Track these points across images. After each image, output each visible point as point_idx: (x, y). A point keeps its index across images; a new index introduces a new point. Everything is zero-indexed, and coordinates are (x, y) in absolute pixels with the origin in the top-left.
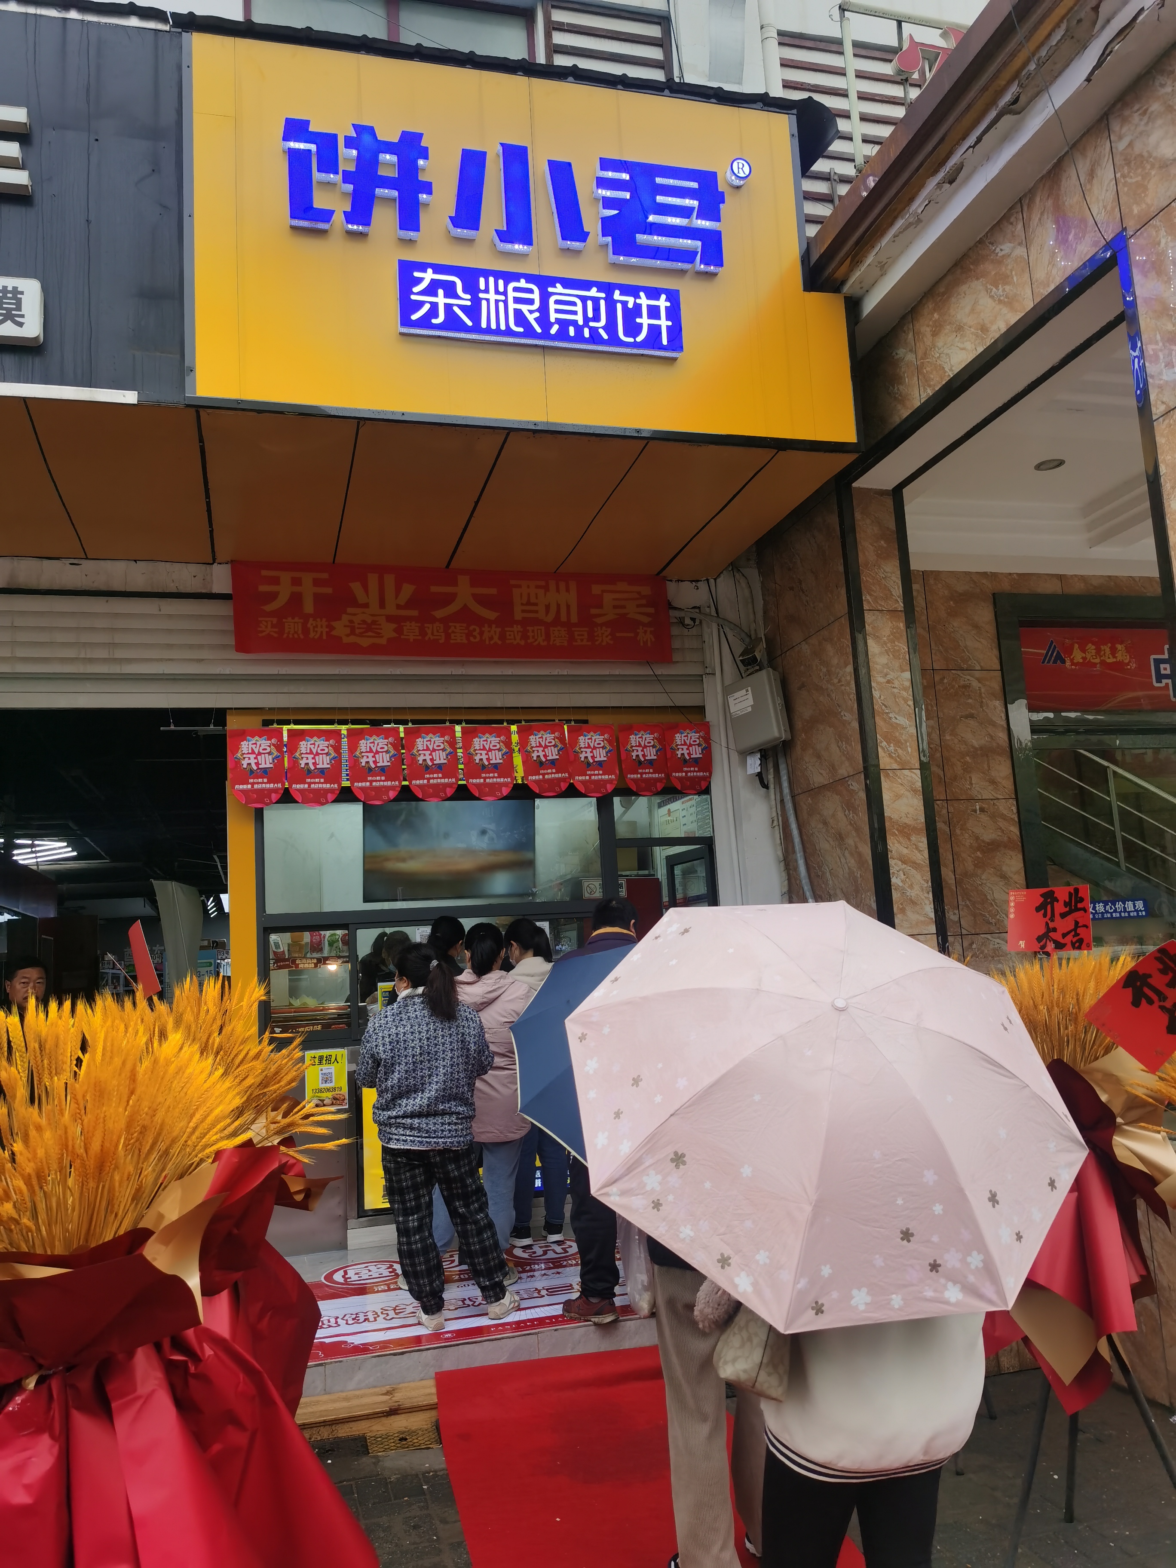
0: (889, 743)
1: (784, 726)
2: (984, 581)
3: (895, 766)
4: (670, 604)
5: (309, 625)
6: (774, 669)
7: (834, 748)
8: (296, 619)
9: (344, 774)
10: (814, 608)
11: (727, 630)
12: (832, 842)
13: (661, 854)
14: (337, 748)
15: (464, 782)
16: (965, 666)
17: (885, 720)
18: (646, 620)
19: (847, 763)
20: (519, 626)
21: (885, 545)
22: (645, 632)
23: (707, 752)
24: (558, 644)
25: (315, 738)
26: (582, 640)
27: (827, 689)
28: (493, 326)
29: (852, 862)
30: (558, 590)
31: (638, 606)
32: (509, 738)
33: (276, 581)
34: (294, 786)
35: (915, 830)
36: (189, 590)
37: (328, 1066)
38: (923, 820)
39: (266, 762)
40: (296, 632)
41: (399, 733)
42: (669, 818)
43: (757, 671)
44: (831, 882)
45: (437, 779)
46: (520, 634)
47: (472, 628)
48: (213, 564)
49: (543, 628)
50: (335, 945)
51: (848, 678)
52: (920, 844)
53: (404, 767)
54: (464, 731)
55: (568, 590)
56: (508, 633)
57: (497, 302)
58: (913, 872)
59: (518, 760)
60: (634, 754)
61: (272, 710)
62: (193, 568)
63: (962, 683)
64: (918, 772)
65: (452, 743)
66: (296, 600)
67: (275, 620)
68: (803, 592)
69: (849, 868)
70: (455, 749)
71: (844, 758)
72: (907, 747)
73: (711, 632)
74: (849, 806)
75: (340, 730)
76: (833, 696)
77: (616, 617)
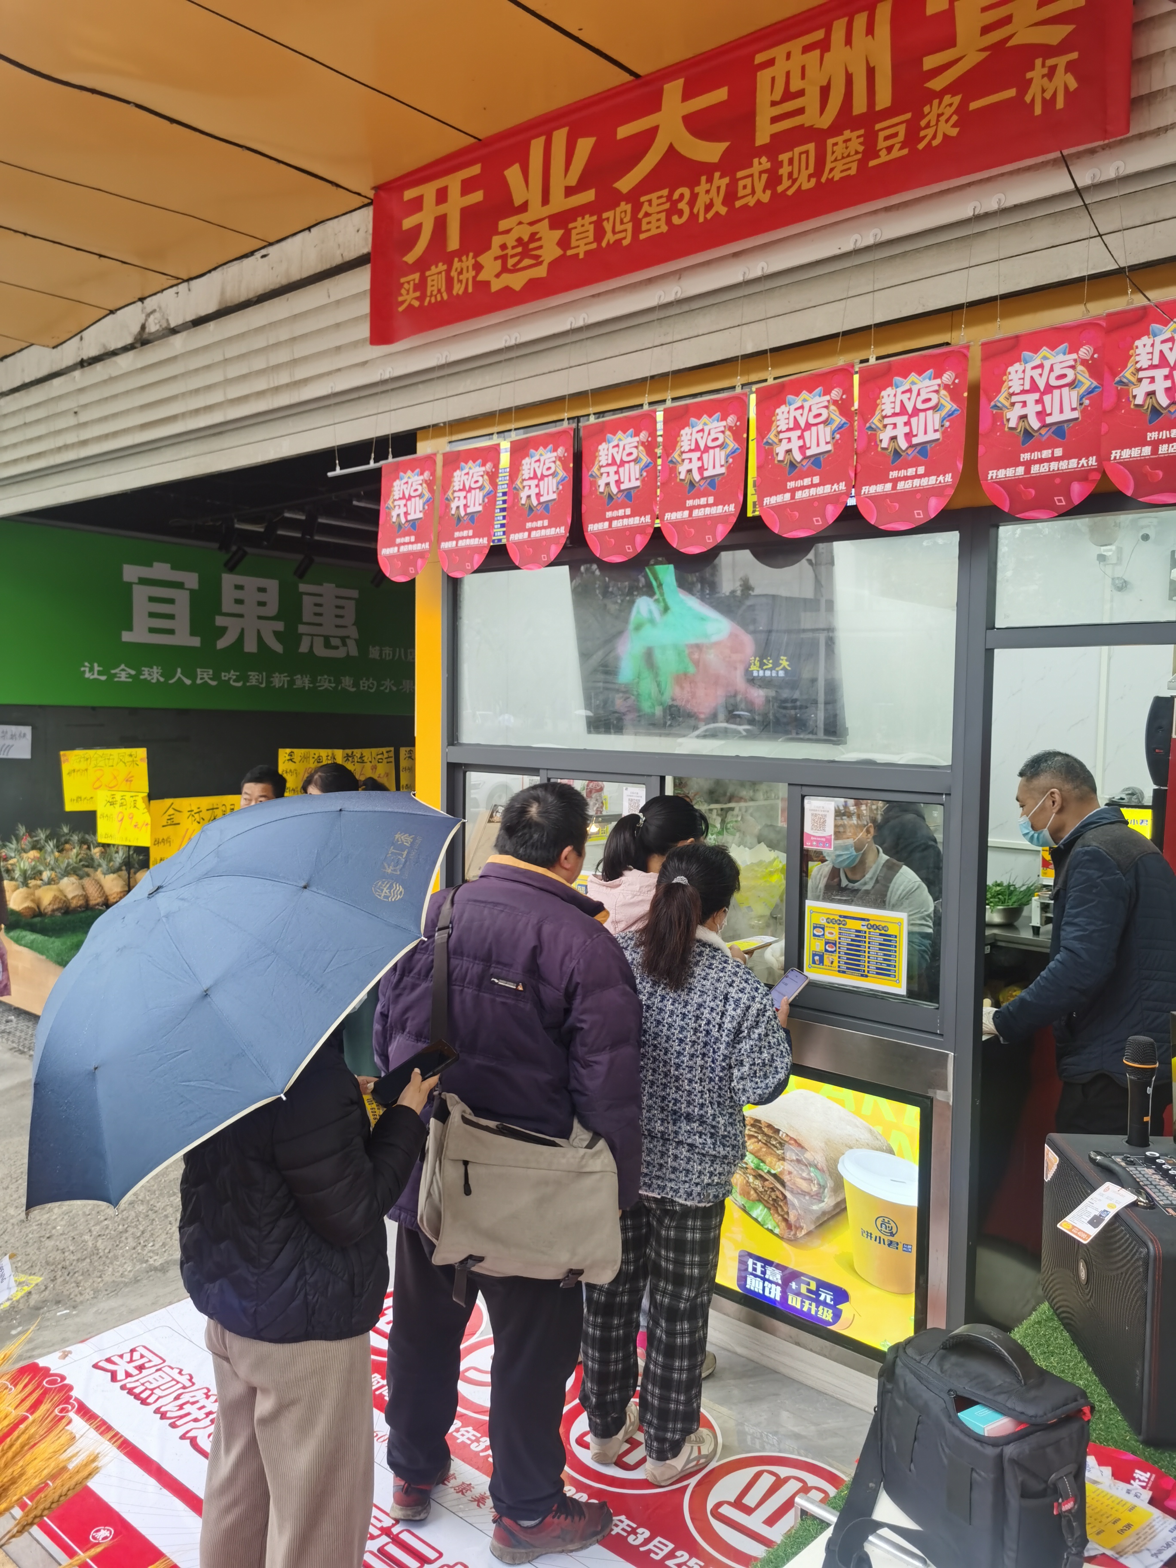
5: (453, 272)
8: (440, 267)
20: (763, 159)
24: (837, 177)
25: (471, 463)
30: (850, 40)
33: (420, 205)
36: (352, 255)
39: (416, 510)
40: (438, 291)
45: (623, 520)
46: (765, 177)
47: (677, 195)
49: (811, 147)
54: (668, 418)
55: (872, 29)
56: (741, 184)
62: (355, 218)
65: (650, 446)
66: (440, 228)
67: (417, 277)
70: (654, 457)
77: (985, 54)
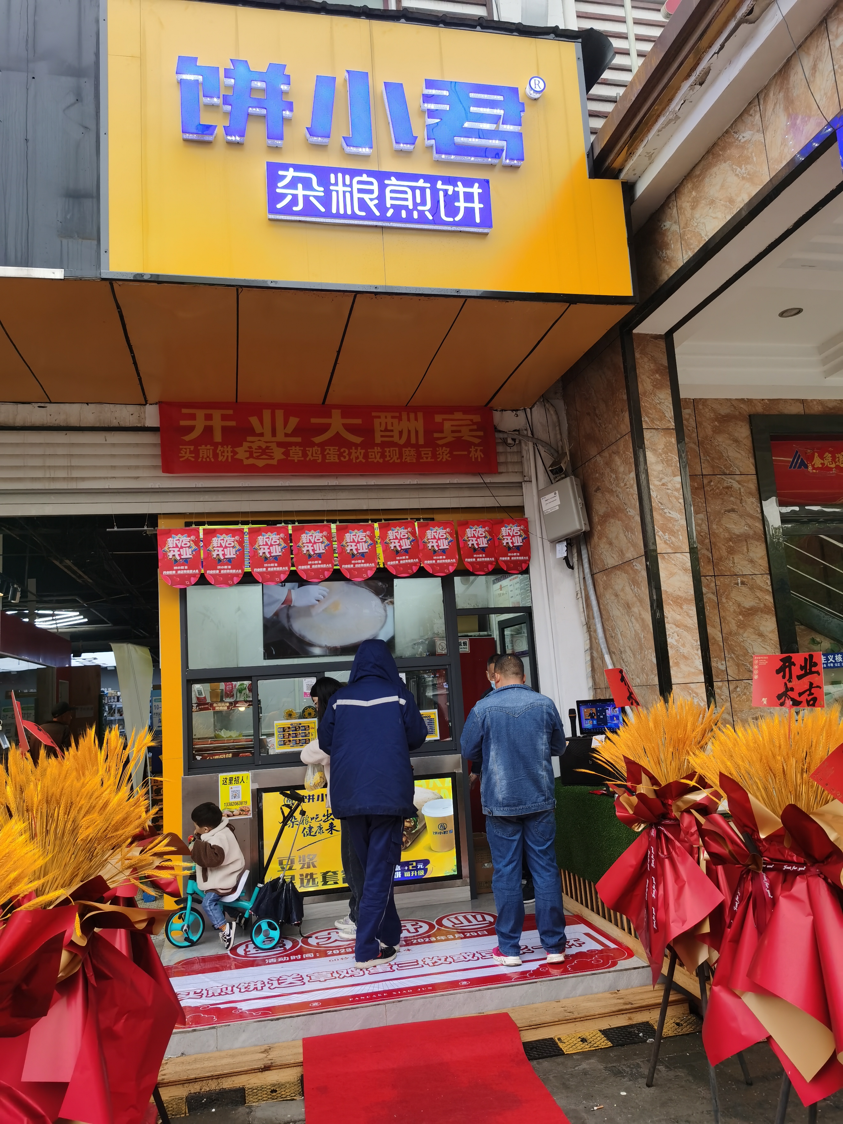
0: (664, 532)
1: (584, 520)
2: (742, 406)
3: (670, 551)
4: (496, 428)
5: (218, 451)
6: (576, 476)
7: (622, 536)
8: (208, 447)
9: (247, 562)
10: (605, 428)
11: (540, 447)
12: (621, 610)
13: (495, 619)
14: (241, 543)
15: (338, 567)
16: (728, 472)
17: (661, 514)
18: (477, 441)
19: (632, 549)
20: (379, 448)
21: (660, 378)
22: (476, 451)
23: (527, 540)
24: (409, 461)
25: (224, 535)
26: (427, 458)
27: (616, 491)
28: (342, 212)
29: (637, 627)
30: (409, 420)
31: (471, 430)
32: (373, 532)
33: (193, 417)
34: (208, 572)
35: (686, 600)
36: (128, 425)
37: (236, 785)
38: (692, 592)
39: (187, 554)
40: (208, 457)
41: (288, 530)
42: (501, 592)
43: (563, 478)
44: (621, 642)
45: (318, 565)
46: (379, 454)
47: (342, 450)
48: (145, 405)
49: (397, 449)
50: (243, 692)
51: (632, 482)
52: (690, 612)
53: (292, 556)
54: (338, 529)
55: (416, 419)
56: (370, 454)
57: (344, 193)
58: (685, 633)
59: (379, 550)
60: (470, 543)
61: (191, 514)
62: (131, 408)
63: (725, 485)
64: (688, 555)
65: (329, 538)
66: (208, 430)
67: (192, 448)
68: (597, 417)
69: (635, 631)
70: (331, 542)
71: (629, 545)
72: (679, 535)
73: (528, 449)
74: (634, 582)
75: (243, 529)
76: (621, 496)
77: (454, 439)
